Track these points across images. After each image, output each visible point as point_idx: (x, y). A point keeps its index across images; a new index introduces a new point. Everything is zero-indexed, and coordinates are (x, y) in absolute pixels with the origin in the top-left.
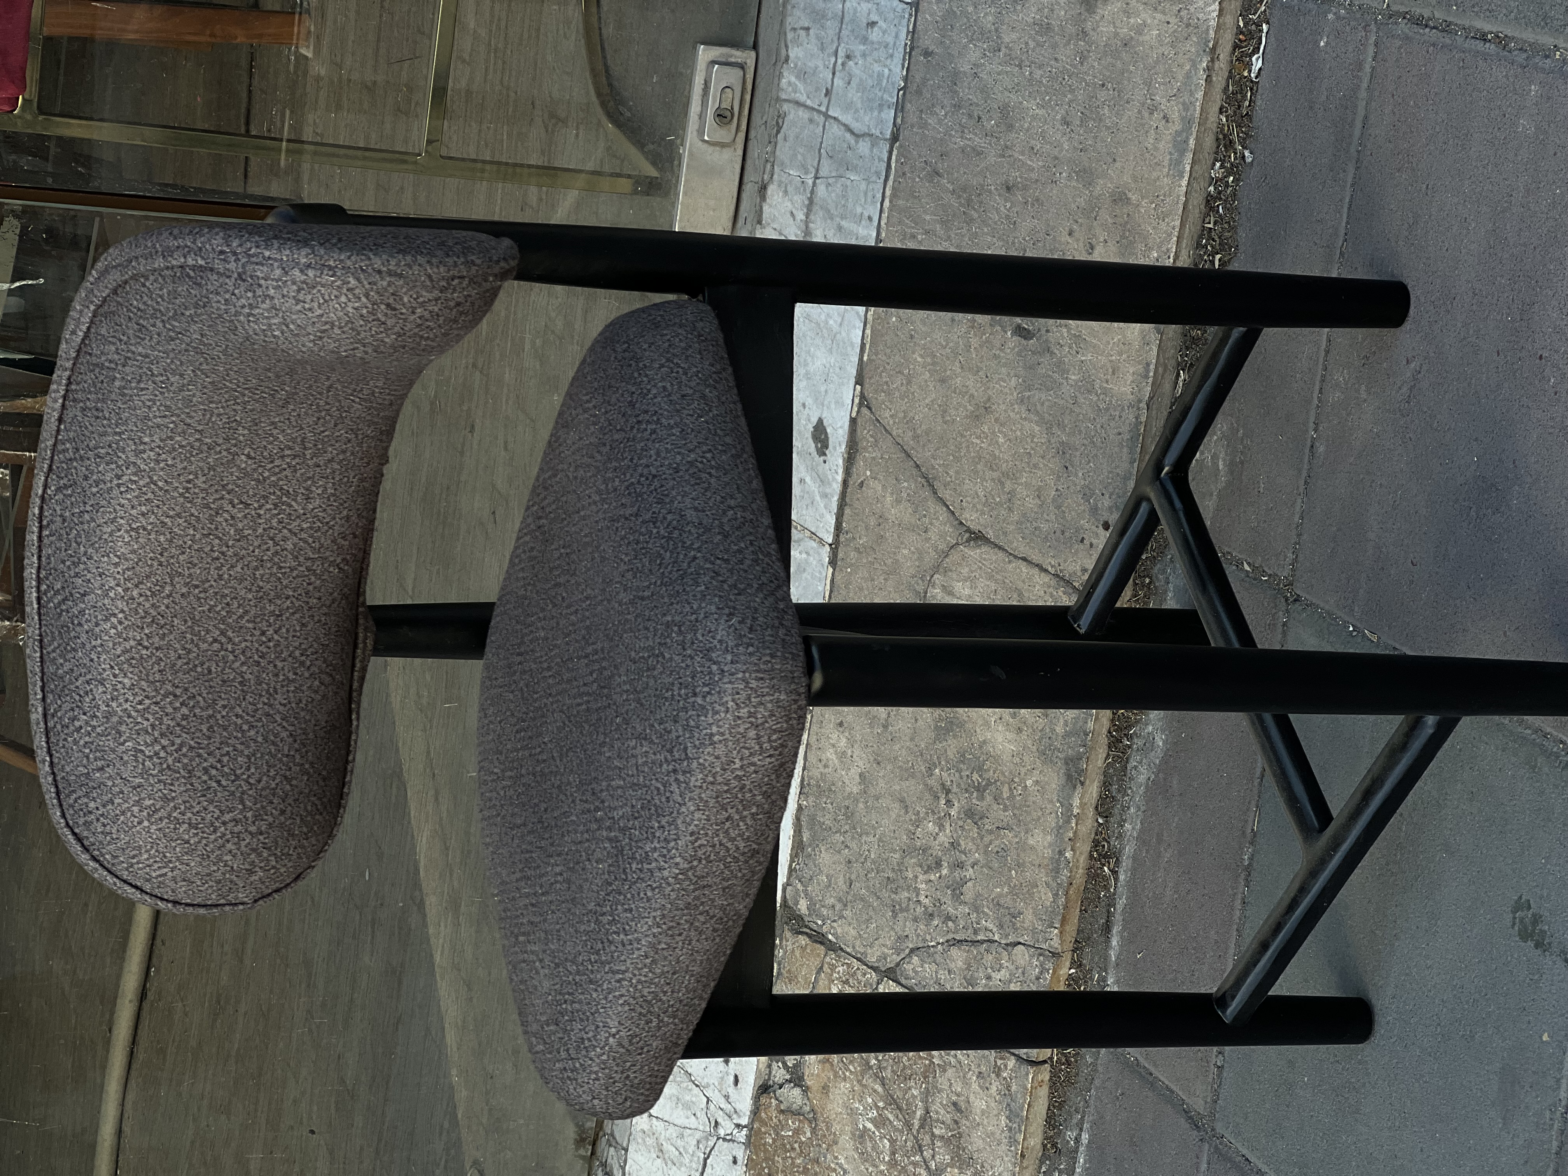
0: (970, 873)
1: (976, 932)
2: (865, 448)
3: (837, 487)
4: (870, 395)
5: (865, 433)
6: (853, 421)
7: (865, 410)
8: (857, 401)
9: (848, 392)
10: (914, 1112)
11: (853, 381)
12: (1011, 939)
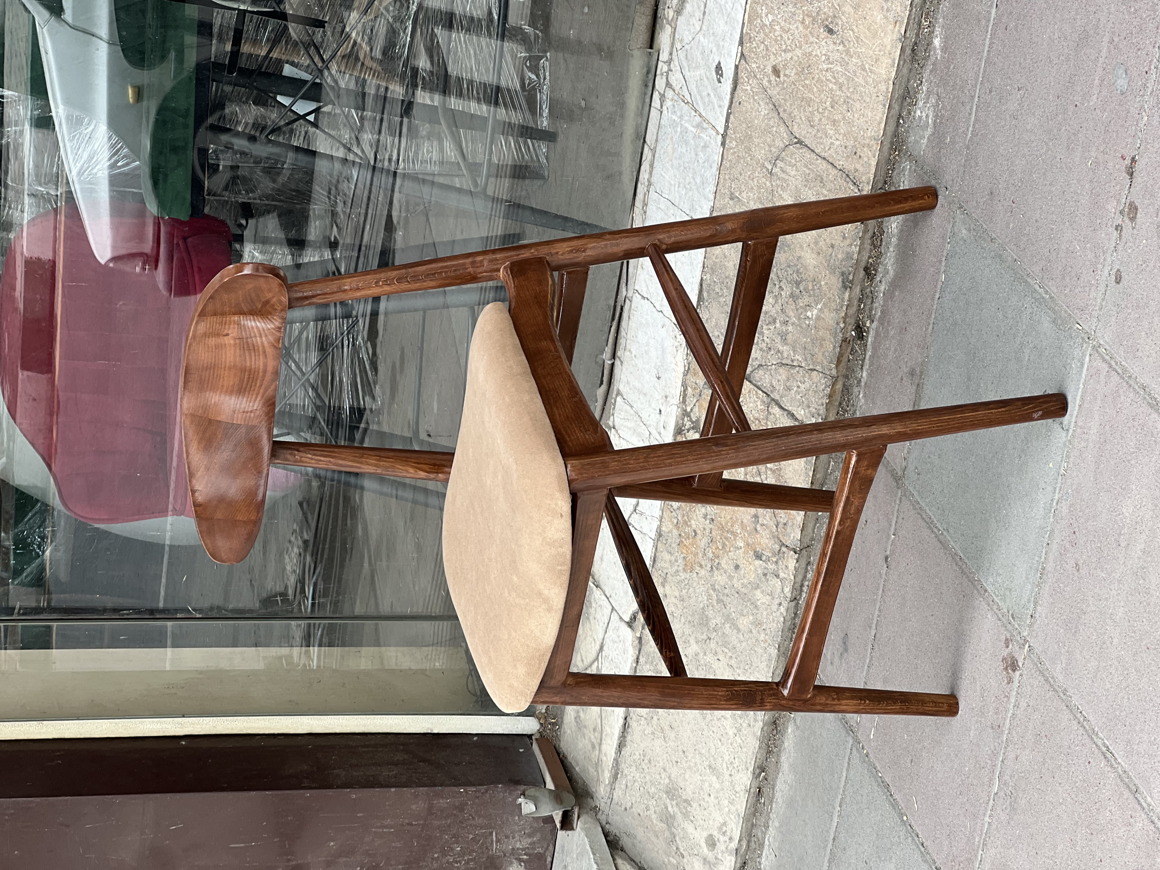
0: (790, 328)
1: (792, 361)
2: (743, 83)
3: (727, 103)
4: (746, 53)
5: (742, 75)
6: (737, 67)
7: (743, 62)
8: (739, 55)
9: (734, 49)
11: (737, 43)
12: (811, 367)
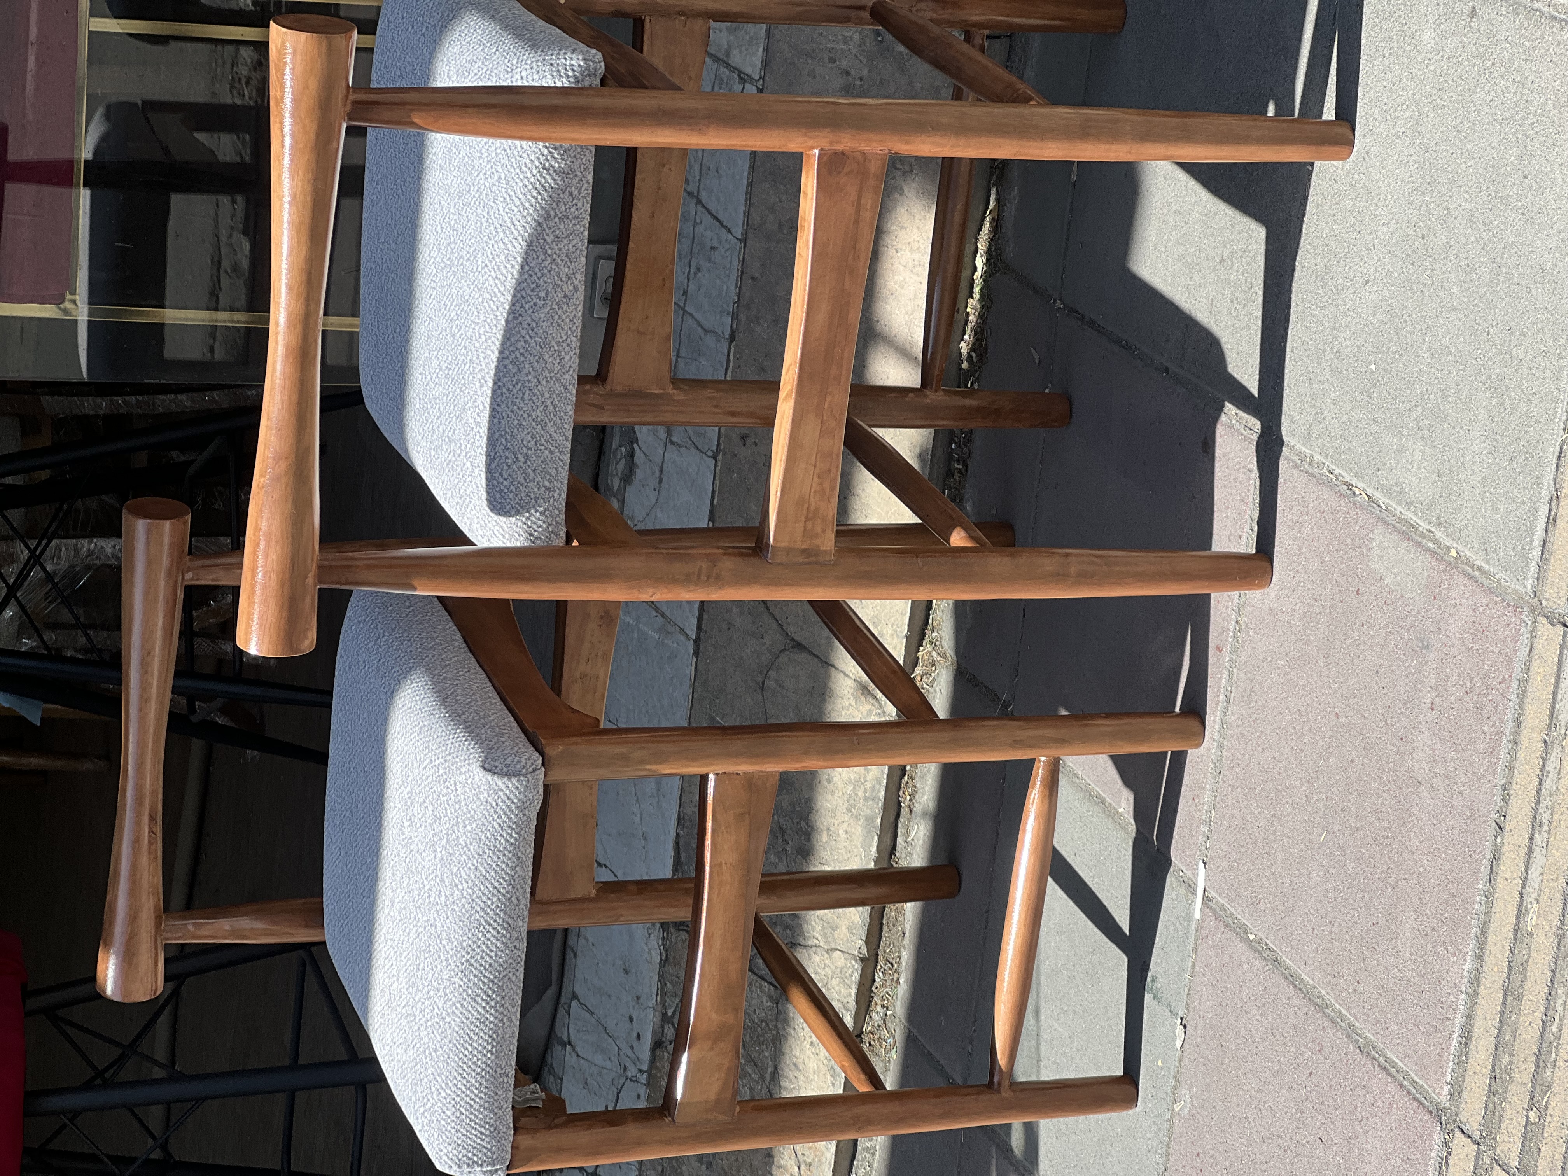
1: (806, 939)
10: (767, 1069)
11: (707, 518)
12: (831, 946)
